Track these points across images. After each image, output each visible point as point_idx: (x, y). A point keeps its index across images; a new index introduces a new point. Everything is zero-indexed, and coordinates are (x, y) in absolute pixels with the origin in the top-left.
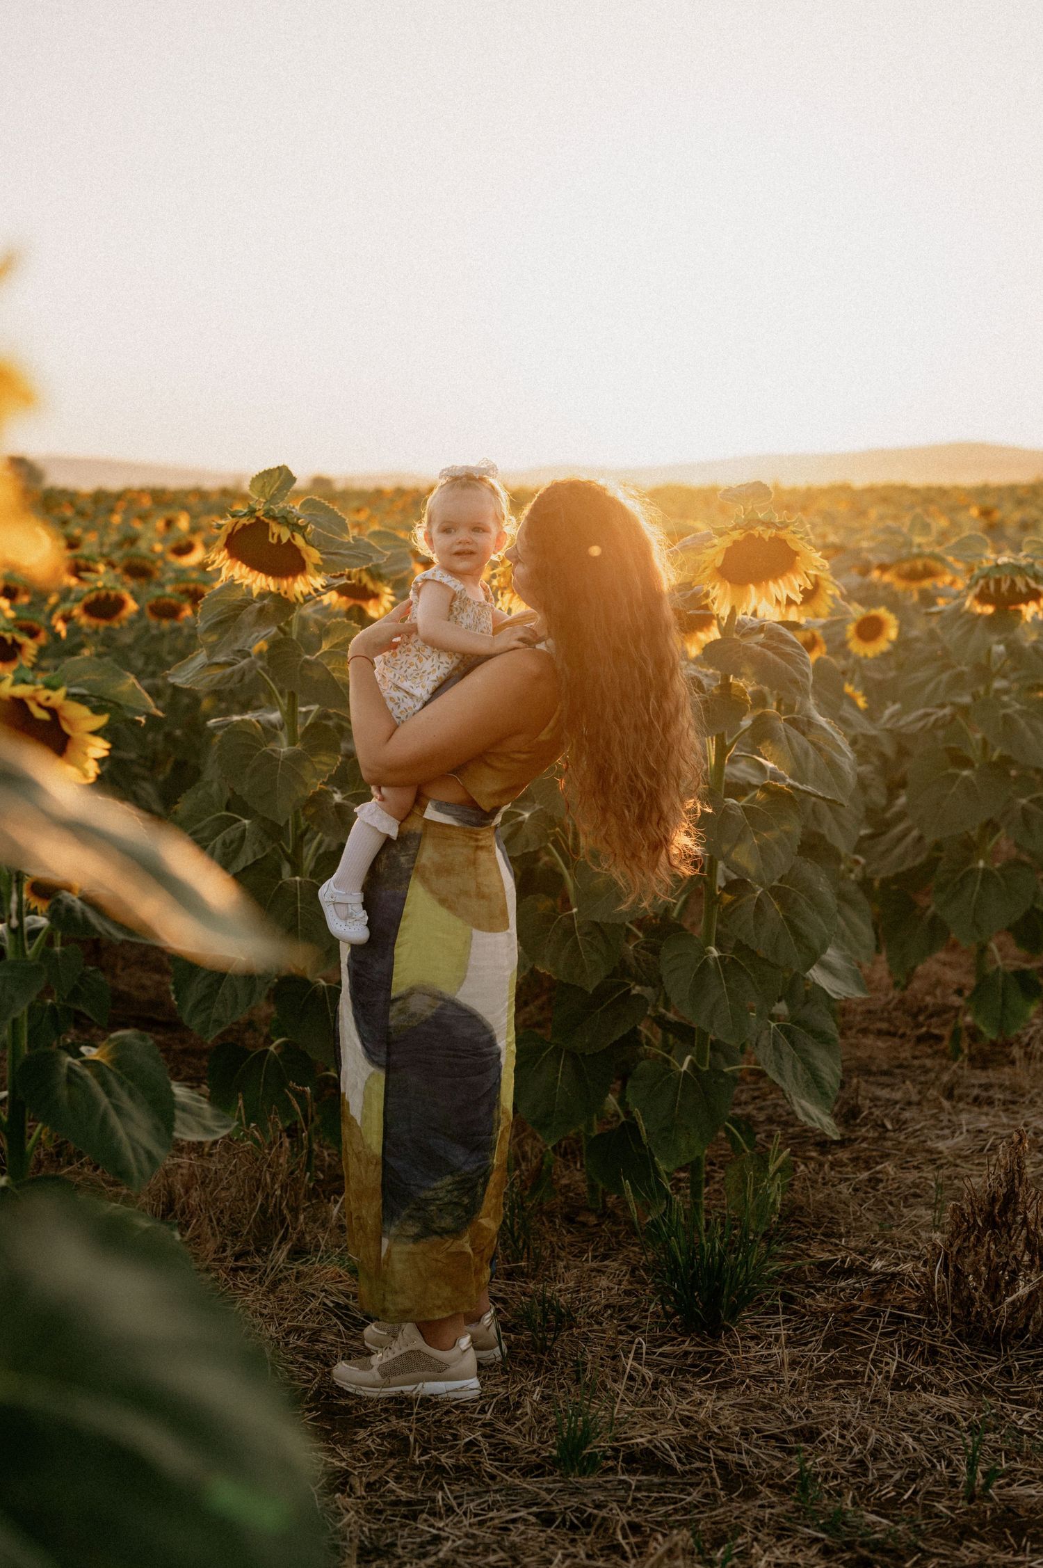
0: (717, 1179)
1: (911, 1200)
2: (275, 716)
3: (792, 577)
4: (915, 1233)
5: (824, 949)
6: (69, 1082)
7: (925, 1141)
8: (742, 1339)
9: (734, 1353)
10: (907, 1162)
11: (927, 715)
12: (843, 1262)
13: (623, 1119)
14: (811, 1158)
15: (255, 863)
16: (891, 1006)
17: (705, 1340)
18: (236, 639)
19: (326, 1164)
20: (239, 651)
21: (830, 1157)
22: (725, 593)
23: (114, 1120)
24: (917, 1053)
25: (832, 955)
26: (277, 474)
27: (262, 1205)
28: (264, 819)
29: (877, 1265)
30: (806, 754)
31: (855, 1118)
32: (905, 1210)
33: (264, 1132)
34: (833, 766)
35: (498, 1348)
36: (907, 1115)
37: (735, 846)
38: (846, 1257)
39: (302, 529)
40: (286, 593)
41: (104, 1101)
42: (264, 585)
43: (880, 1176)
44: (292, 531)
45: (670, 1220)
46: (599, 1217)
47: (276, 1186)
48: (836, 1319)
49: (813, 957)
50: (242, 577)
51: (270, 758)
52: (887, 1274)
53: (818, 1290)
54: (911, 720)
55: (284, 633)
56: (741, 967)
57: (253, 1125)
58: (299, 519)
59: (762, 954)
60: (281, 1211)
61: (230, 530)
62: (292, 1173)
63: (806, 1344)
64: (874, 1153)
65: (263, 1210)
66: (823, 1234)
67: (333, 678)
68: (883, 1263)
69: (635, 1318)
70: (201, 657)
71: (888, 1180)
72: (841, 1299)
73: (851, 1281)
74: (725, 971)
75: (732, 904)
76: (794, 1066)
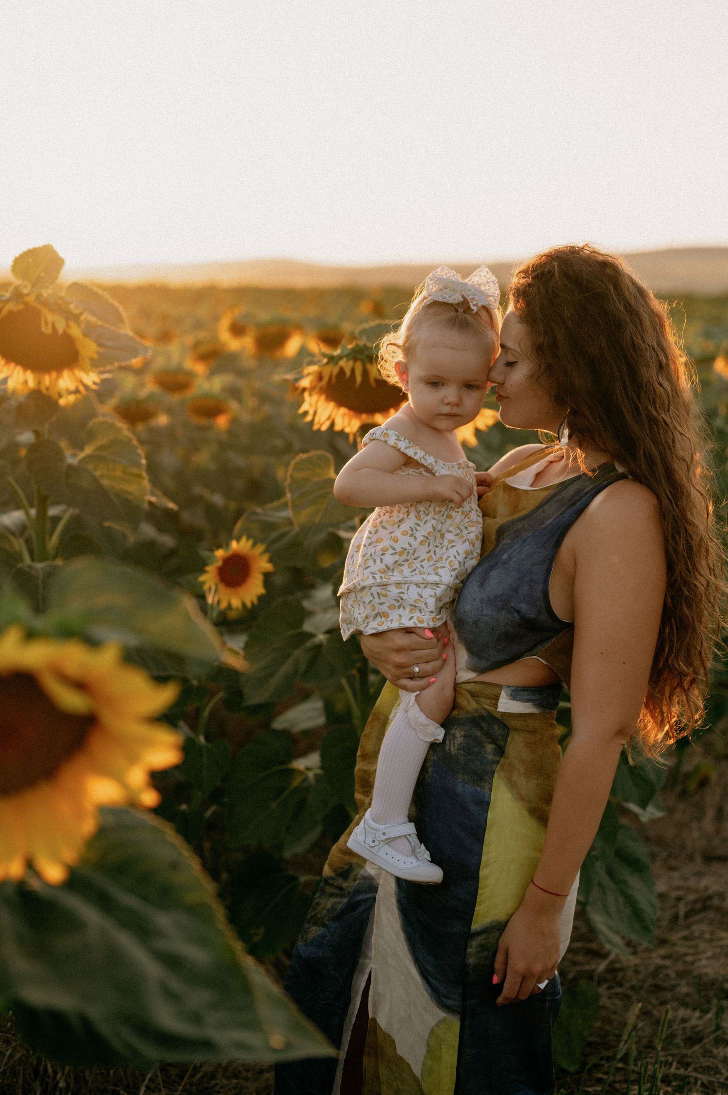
26: (42, 253)
39: (76, 318)
40: (47, 389)
42: (21, 380)
44: (67, 319)
58: (72, 306)
67: (102, 487)
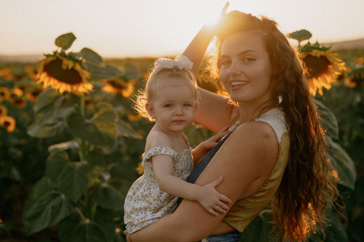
26: (67, 36)
44: (75, 63)
50: (55, 85)
55: (78, 110)
58: (78, 57)
61: (45, 63)
67: (99, 132)
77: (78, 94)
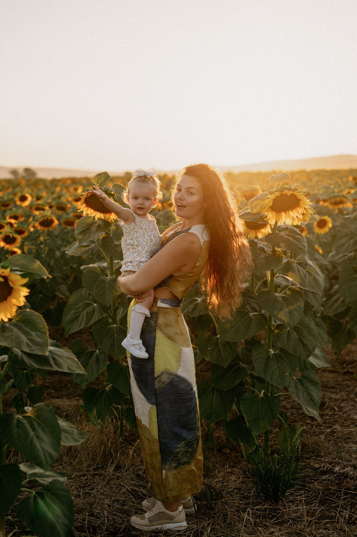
0: (274, 433)
1: (347, 440)
2: (105, 264)
3: (298, 209)
4: (350, 455)
5: (314, 350)
6: (17, 426)
7: (350, 415)
8: (287, 502)
9: (284, 509)
10: (344, 424)
11: (345, 255)
12: (324, 467)
13: (239, 414)
14: (309, 423)
15: (99, 320)
16: (333, 361)
17: (273, 503)
18: (89, 237)
19: (129, 430)
20: (91, 241)
21: (315, 423)
22: (273, 217)
23: (36, 441)
24: (344, 379)
25: (317, 351)
26: (103, 175)
27: (104, 450)
28: (101, 304)
29: (337, 469)
30: (305, 276)
31: (324, 406)
32: (345, 445)
33: (104, 423)
34: (315, 280)
35: (193, 508)
36: (343, 405)
37: (280, 311)
38: (325, 466)
40: (108, 219)
41: (32, 433)
42: (99, 216)
43: (335, 430)
45: (258, 456)
46: (231, 450)
47: (109, 443)
48: (323, 493)
49: (310, 353)
50: (91, 214)
51: (103, 281)
52: (341, 473)
53: (315, 480)
54: (339, 258)
55: (108, 234)
56: (283, 357)
57: (99, 420)
58: (112, 191)
59: (290, 352)
60: (111, 452)
61: (86, 197)
62: (115, 437)
63: (312, 504)
64: (332, 420)
65: (104, 452)
66: (315, 456)
68: (339, 468)
69: (246, 493)
70: (77, 244)
71: (338, 432)
72: (324, 484)
73: (327, 476)
74: (276, 359)
75: (278, 333)
76: (303, 395)
77: (109, 220)
